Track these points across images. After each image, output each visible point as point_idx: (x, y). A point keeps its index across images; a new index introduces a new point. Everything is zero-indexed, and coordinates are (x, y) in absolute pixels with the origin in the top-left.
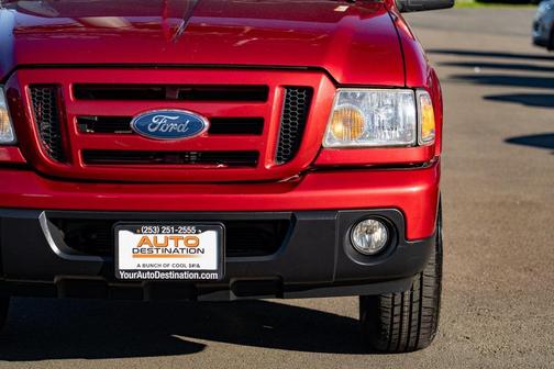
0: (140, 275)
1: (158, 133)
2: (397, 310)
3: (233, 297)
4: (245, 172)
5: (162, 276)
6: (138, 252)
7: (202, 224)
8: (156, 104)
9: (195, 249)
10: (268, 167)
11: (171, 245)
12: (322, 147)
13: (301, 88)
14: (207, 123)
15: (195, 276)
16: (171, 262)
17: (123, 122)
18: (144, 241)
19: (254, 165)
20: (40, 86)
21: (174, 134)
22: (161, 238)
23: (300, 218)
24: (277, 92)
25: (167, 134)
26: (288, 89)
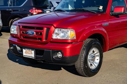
0: (26, 56)
1: (29, 34)
3: (42, 62)
6: (25, 53)
9: (32, 53)
10: (44, 41)
12: (52, 38)
14: (35, 33)
16: (29, 55)
18: (26, 51)
21: (31, 34)
22: (28, 51)
23: (45, 50)
24: (45, 29)
26: (47, 28)
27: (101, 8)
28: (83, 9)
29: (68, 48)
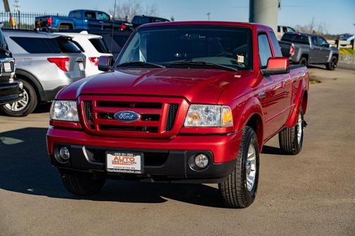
0: (114, 171)
1: (123, 119)
2: (227, 191)
3: (152, 181)
4: (154, 134)
5: (122, 171)
6: (114, 163)
7: (136, 153)
8: (122, 109)
9: (133, 162)
10: (162, 132)
11: (125, 160)
12: (183, 126)
13: (175, 104)
14: (139, 116)
15: (133, 172)
16: (125, 167)
17: (112, 115)
18: (116, 158)
19: (157, 132)
20: (87, 101)
21: (128, 120)
22: (122, 158)
23: (171, 152)
24: (166, 106)
25: (126, 120)
26: (170, 104)
27: (241, 59)
28: (204, 63)
29: (221, 145)
